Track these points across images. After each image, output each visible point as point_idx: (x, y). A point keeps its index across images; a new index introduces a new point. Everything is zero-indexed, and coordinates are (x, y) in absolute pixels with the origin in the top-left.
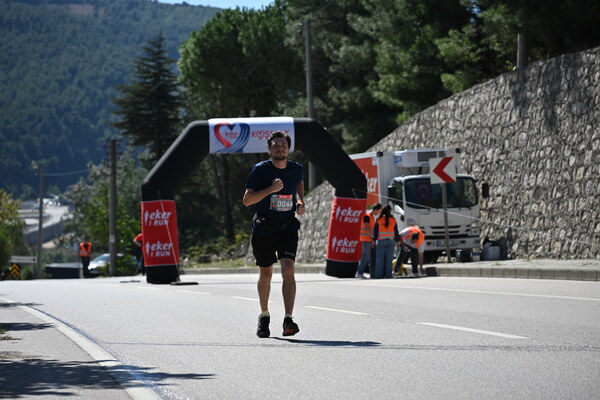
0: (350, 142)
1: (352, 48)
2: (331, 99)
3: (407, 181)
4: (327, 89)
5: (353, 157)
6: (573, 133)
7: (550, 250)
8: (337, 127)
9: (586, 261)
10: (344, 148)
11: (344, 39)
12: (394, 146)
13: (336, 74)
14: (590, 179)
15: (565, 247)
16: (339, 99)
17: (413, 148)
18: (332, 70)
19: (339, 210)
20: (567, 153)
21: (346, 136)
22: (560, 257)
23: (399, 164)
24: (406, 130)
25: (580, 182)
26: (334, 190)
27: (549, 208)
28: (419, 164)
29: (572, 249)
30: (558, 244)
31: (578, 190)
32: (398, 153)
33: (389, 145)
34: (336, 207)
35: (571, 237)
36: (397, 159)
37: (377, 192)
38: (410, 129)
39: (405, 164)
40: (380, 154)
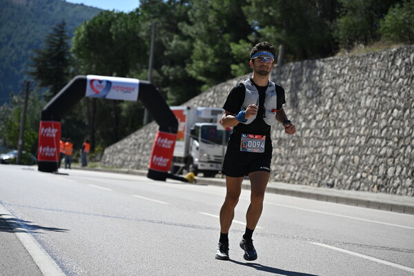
0: (171, 99)
1: (179, 42)
2: (163, 72)
3: (203, 126)
4: (161, 65)
5: (172, 108)
6: (306, 108)
7: (283, 177)
8: (165, 90)
9: (304, 186)
10: (168, 102)
11: (176, 36)
12: (198, 104)
13: (168, 56)
14: (313, 137)
15: (293, 177)
16: (168, 72)
17: (209, 106)
18: (166, 54)
19: (159, 139)
20: (301, 120)
21: (169, 95)
22: (289, 182)
23: (199, 116)
24: (206, 96)
25: (306, 138)
26: (158, 127)
27: (286, 152)
28: (211, 117)
29: (297, 178)
30: (289, 175)
31: (304, 143)
32: (200, 109)
33: (194, 103)
34: (158, 137)
35: (297, 171)
36: (198, 112)
37: (184, 131)
38: (209, 95)
39: (203, 116)
40: (189, 108)
